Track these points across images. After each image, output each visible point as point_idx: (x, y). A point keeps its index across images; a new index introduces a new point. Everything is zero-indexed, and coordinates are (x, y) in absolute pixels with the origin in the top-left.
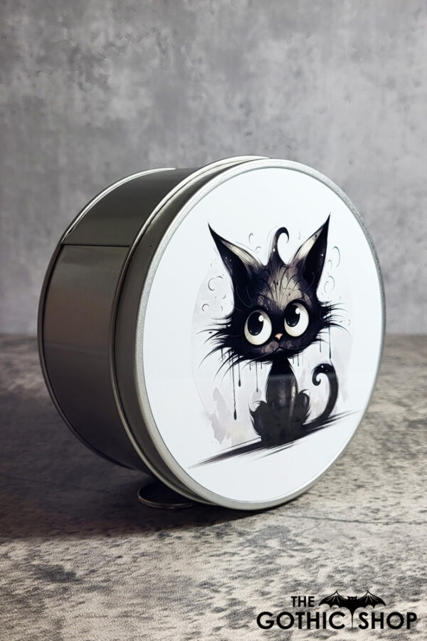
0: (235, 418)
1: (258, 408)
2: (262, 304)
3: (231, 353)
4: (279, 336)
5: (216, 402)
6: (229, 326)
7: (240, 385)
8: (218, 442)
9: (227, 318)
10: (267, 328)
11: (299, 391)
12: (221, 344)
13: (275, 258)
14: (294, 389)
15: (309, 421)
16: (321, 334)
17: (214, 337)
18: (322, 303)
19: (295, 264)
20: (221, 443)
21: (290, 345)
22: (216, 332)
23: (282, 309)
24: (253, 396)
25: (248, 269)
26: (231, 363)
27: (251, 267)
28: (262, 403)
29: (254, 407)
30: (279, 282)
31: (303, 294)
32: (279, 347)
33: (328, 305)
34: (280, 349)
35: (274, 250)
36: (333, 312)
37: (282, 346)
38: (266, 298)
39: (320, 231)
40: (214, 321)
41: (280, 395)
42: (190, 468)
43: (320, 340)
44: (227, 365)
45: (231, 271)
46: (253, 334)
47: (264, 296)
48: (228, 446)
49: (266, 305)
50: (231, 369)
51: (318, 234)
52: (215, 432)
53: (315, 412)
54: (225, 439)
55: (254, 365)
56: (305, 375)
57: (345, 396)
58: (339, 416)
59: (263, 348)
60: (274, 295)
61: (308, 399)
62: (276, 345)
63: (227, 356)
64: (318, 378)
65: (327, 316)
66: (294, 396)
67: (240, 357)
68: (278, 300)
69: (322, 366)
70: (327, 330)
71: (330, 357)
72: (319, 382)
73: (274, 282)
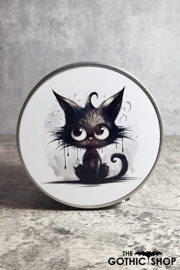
0: (65, 168)
1: (78, 166)
2: (81, 124)
3: (64, 142)
4: (91, 138)
5: (55, 161)
6: (63, 131)
7: (68, 155)
8: (56, 176)
9: (62, 128)
10: (84, 135)
11: (103, 163)
12: (58, 138)
13: (89, 106)
14: (99, 162)
15: (108, 177)
16: (117, 140)
17: (55, 135)
18: (118, 127)
19: (101, 108)
20: (58, 177)
21: (97, 143)
22: (56, 133)
23: (93, 127)
24: (75, 161)
25: (73, 109)
26: (64, 146)
27: (75, 108)
28: (80, 165)
30: (92, 116)
31: (106, 122)
33: (123, 128)
34: (91, 144)
35: (89, 102)
36: (125, 131)
37: (92, 143)
38: (84, 122)
39: (118, 95)
40: (55, 129)
41: (91, 163)
42: (42, 183)
43: (116, 143)
44: (61, 147)
45: (64, 109)
46: (76, 136)
47: (83, 121)
48: (61, 178)
49: (83, 125)
50: (64, 149)
51: (116, 96)
52: (55, 172)
53: (112, 174)
54: (60, 176)
55: (76, 149)
56: (106, 157)
57: (133, 170)
58: (129, 179)
59: (81, 142)
60: (89, 121)
61: (108, 167)
62: (89, 142)
63: (62, 143)
64: (114, 159)
65: (122, 133)
66: (99, 165)
67: (69, 144)
68: (91, 124)
69: (117, 155)
70: (121, 139)
71: (123, 151)
72: (116, 161)
73: (89, 115)
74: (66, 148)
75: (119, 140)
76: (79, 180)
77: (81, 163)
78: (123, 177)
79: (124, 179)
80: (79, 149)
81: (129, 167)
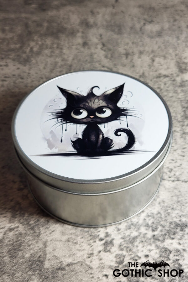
1: (76, 140)
2: (82, 106)
3: (62, 120)
4: (92, 117)
5: (51, 135)
6: (62, 112)
7: (66, 130)
8: (49, 149)
9: (62, 109)
10: (84, 114)
11: (105, 137)
12: (57, 117)
13: (91, 94)
14: (101, 136)
15: (112, 149)
16: (120, 118)
17: (54, 115)
18: (121, 108)
19: (103, 96)
20: (51, 150)
21: (98, 120)
22: (55, 113)
23: (94, 108)
24: (74, 136)
26: (62, 123)
27: (77, 96)
28: (79, 139)
29: (74, 140)
30: (93, 101)
31: (108, 104)
32: (92, 120)
33: (126, 109)
36: (128, 111)
37: (94, 120)
38: (85, 105)
39: (119, 87)
41: (91, 137)
42: (31, 156)
43: (120, 120)
44: (60, 124)
45: (66, 97)
46: (76, 115)
48: (55, 151)
49: (84, 107)
50: (62, 125)
52: (48, 145)
53: (117, 146)
54: (54, 148)
55: (75, 125)
56: (109, 131)
57: (141, 143)
58: (137, 151)
59: (82, 120)
60: (90, 104)
61: (112, 141)
62: (90, 120)
63: (60, 121)
64: (119, 133)
65: (125, 112)
66: (101, 138)
67: (68, 122)
68: (92, 105)
69: (122, 130)
70: (125, 117)
71: (128, 126)
72: (120, 135)
73: (90, 100)
74: (65, 125)
75: (123, 118)
76: (77, 152)
77: (80, 137)
78: (130, 149)
79: (132, 151)
80: (78, 125)
81: (136, 140)
